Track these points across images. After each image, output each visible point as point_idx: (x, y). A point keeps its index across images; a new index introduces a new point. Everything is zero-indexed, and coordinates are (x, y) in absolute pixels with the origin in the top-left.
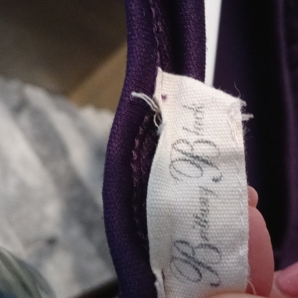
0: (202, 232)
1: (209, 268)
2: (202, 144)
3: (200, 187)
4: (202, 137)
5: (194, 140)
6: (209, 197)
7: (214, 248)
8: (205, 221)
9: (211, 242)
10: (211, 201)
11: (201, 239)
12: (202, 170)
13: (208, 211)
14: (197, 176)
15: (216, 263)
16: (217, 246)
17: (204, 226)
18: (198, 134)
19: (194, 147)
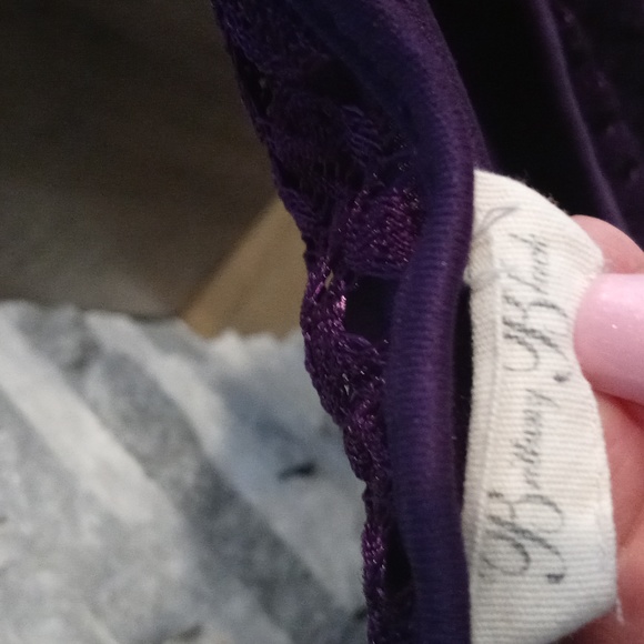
0: (528, 471)
1: (541, 541)
2: (544, 309)
3: (529, 391)
4: (546, 297)
5: (530, 300)
6: (543, 408)
7: (550, 504)
8: (534, 453)
9: (545, 491)
10: (546, 416)
11: (527, 485)
12: (537, 357)
13: (540, 433)
14: (526, 367)
15: (556, 531)
16: (556, 500)
17: (531, 462)
18: (538, 290)
19: (529, 313)
